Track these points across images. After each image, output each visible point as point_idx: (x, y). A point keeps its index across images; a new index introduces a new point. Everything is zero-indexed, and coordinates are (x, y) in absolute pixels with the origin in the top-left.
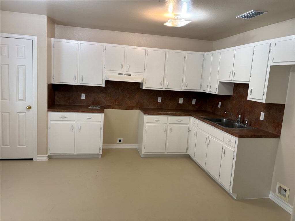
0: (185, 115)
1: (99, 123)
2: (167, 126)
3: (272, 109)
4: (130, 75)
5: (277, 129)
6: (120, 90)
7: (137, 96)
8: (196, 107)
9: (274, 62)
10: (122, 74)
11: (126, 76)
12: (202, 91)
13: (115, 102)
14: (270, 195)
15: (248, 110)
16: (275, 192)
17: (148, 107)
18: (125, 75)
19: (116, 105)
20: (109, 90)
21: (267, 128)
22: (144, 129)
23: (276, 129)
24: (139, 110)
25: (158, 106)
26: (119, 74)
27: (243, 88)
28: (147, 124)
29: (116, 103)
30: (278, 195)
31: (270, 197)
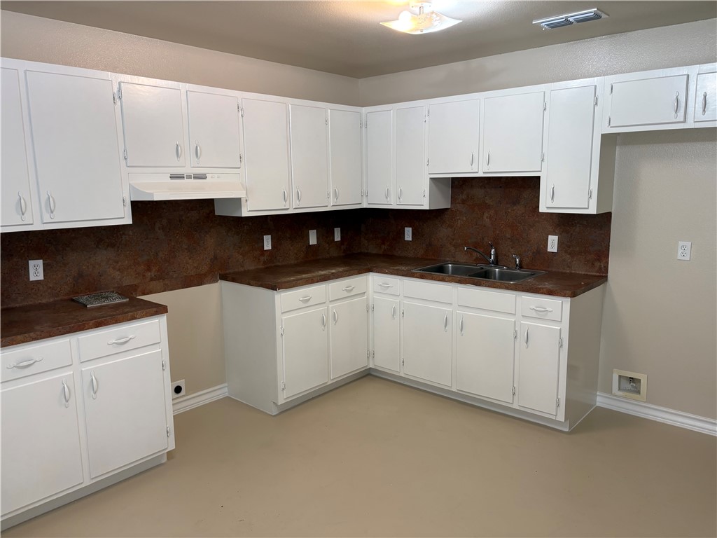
0: (360, 272)
1: (156, 350)
2: (328, 309)
3: (578, 225)
4: (203, 177)
5: (597, 264)
6: (159, 229)
7: (211, 242)
8: (342, 247)
9: (611, 125)
10: (180, 177)
11: (192, 180)
12: (365, 206)
13: (149, 270)
14: (598, 399)
15: (507, 235)
16: (610, 391)
17: (242, 269)
18: (189, 177)
19: (152, 279)
20: (124, 234)
21: (569, 267)
22: (279, 332)
23: (593, 264)
24: (220, 281)
25: (265, 263)
26: (173, 177)
27: (485, 188)
28: (285, 317)
29: (153, 274)
30: (620, 393)
31: (598, 404)
